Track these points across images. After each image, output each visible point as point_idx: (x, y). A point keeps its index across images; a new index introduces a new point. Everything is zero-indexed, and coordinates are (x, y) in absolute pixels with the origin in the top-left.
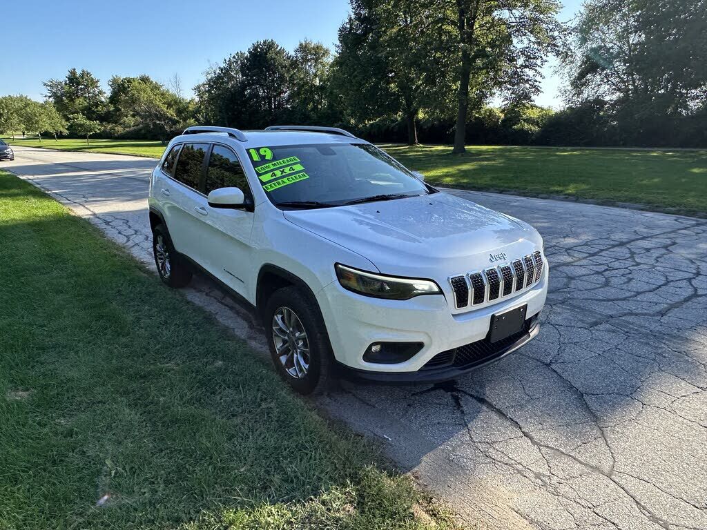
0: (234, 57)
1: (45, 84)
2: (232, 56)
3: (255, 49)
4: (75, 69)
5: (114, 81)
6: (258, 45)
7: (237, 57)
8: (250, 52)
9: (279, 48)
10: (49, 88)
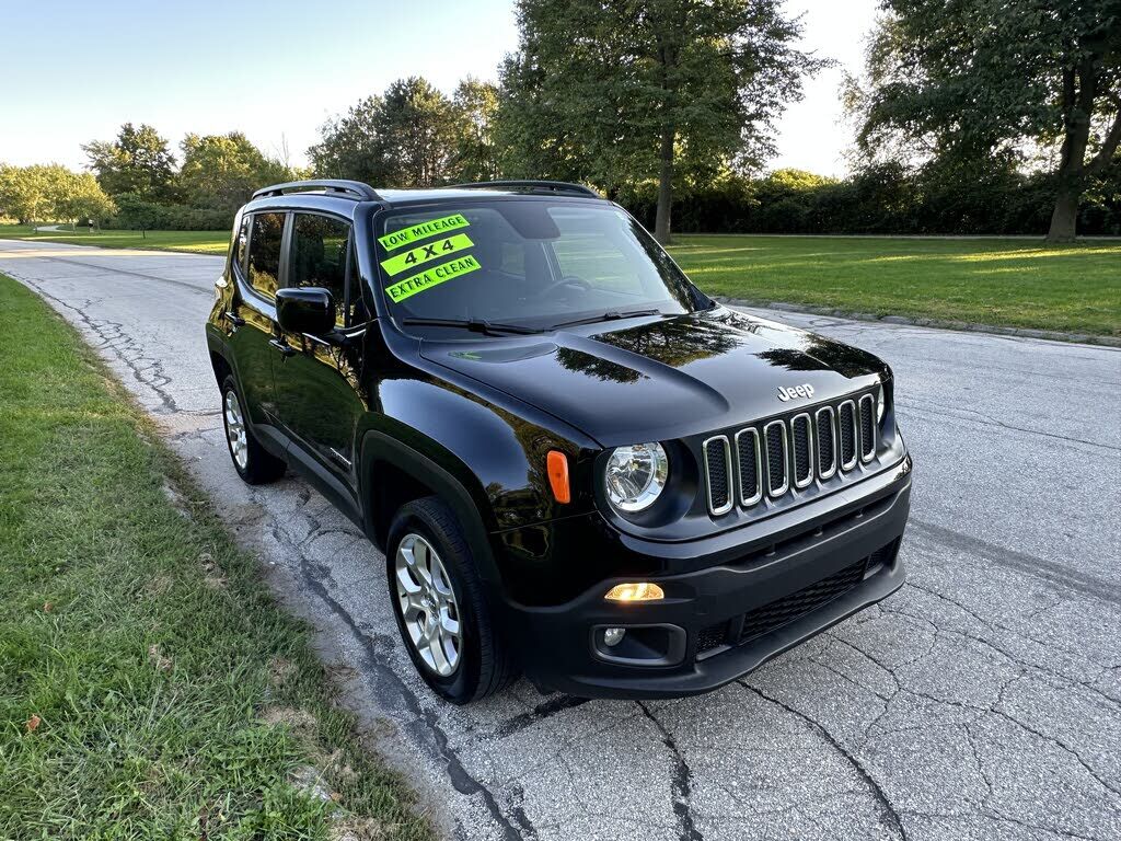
0: (365, 104)
1: (85, 148)
2: (363, 102)
3: (396, 91)
4: (130, 125)
5: (189, 142)
6: (400, 86)
7: (369, 103)
8: (388, 97)
9: (432, 90)
10: (91, 154)
